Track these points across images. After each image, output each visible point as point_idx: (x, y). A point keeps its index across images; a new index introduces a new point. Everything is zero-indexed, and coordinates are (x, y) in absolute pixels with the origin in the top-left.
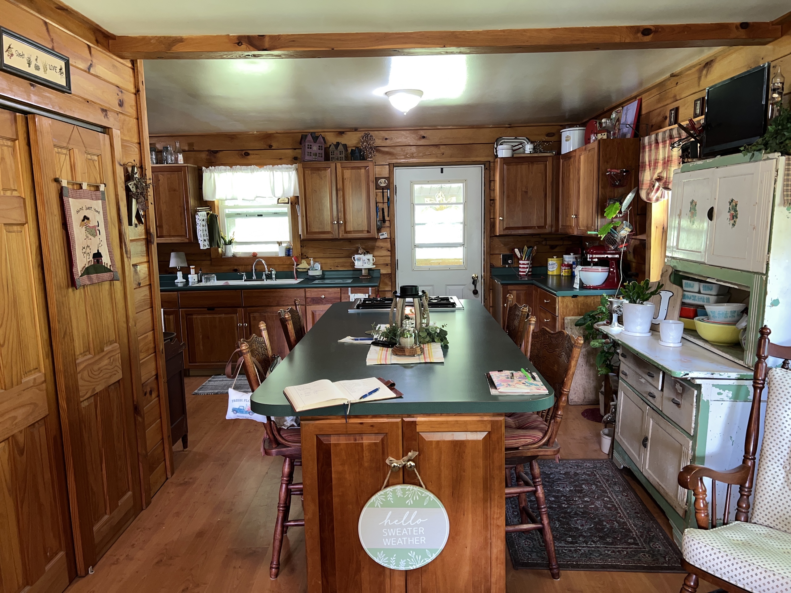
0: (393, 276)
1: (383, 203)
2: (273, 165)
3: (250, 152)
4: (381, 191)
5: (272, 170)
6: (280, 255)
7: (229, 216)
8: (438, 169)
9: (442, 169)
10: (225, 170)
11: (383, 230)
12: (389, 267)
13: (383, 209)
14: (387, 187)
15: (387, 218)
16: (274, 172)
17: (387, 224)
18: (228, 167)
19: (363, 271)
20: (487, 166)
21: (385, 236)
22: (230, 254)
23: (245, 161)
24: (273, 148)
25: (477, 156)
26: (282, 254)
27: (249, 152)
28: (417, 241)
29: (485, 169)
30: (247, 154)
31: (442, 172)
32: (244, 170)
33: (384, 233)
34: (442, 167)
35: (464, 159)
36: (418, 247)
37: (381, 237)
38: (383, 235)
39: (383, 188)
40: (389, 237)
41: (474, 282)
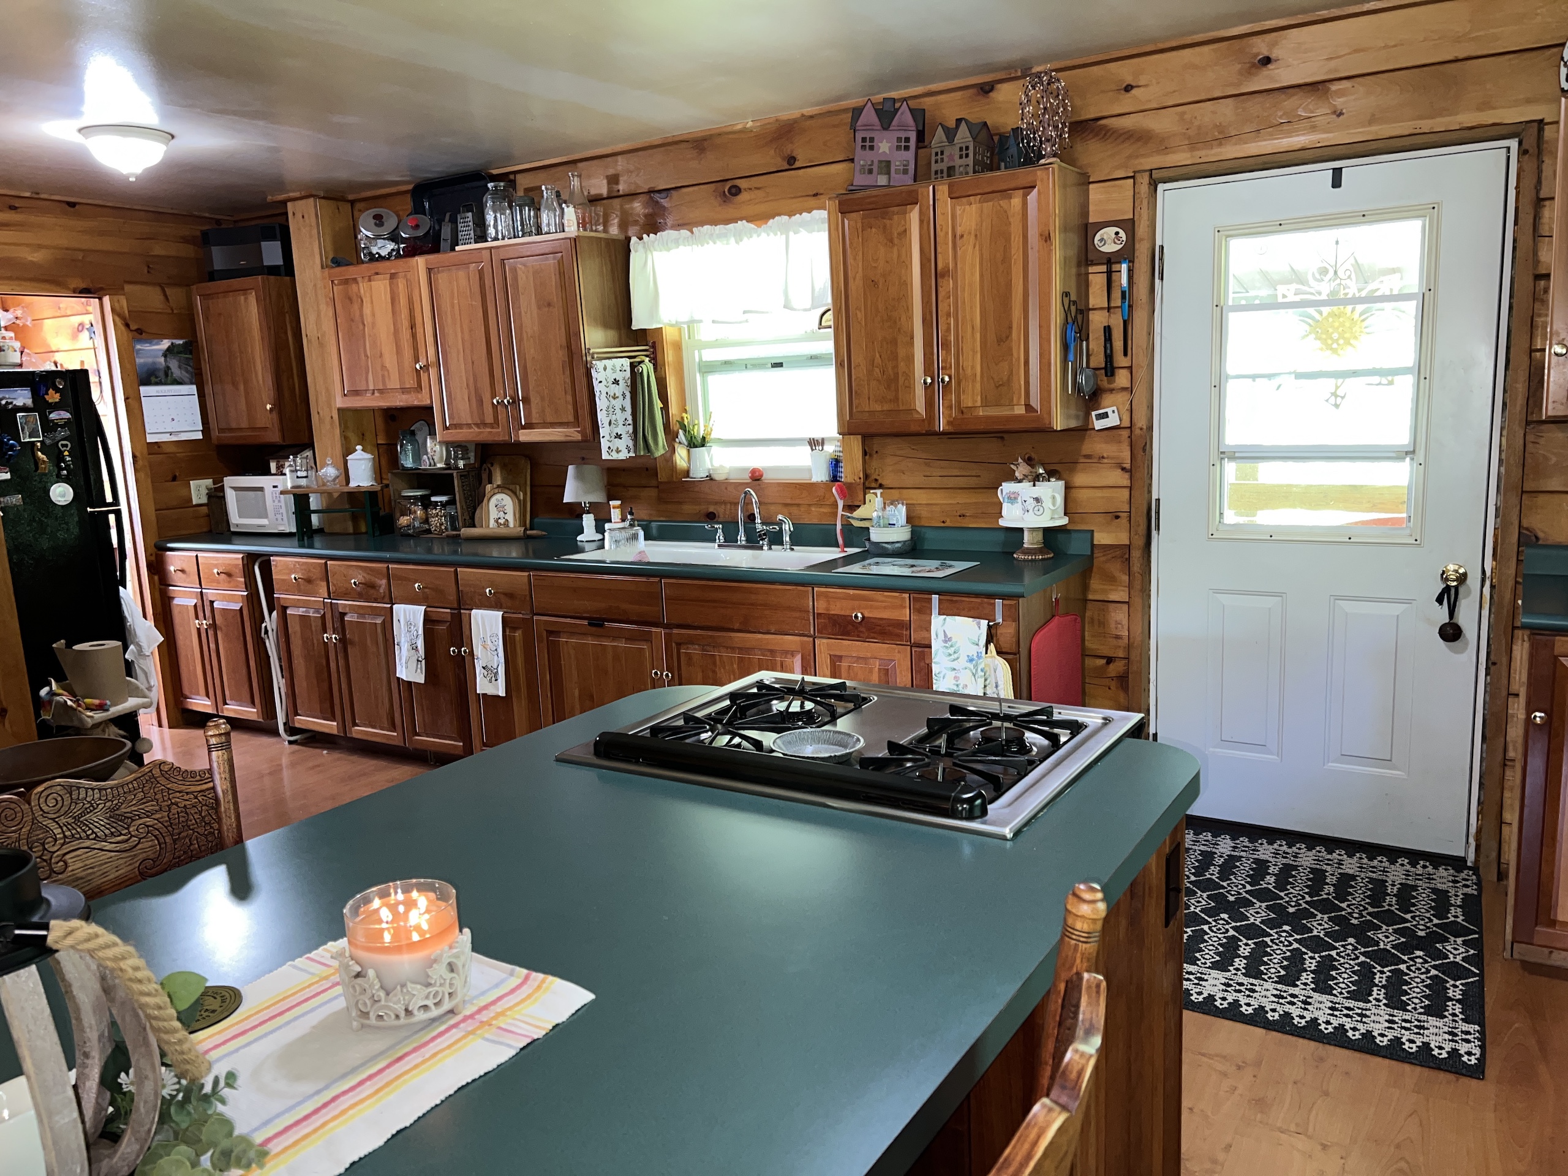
0: (1136, 554)
1: (1109, 309)
2: (791, 214)
3: (742, 183)
4: (1104, 268)
5: (785, 230)
6: (815, 479)
7: (709, 368)
8: (1322, 174)
9: (1337, 174)
10: (677, 243)
11: (1107, 399)
12: (1124, 521)
13: (1108, 330)
14: (1127, 254)
15: (1120, 360)
16: (791, 234)
17: (1122, 378)
18: (684, 233)
19: (1027, 537)
20: (1530, 143)
21: (1113, 420)
22: (699, 473)
23: (729, 211)
24: (797, 164)
25: (1485, 105)
26: (820, 475)
27: (738, 182)
28: (1233, 437)
29: (1523, 152)
30: (736, 191)
31: (1337, 183)
32: (720, 236)
33: (1109, 410)
34: (1337, 164)
35: (1426, 125)
36: (1233, 457)
37: (1099, 425)
38: (1105, 416)
39: (1110, 260)
40: (1126, 423)
41: (1449, 595)
